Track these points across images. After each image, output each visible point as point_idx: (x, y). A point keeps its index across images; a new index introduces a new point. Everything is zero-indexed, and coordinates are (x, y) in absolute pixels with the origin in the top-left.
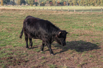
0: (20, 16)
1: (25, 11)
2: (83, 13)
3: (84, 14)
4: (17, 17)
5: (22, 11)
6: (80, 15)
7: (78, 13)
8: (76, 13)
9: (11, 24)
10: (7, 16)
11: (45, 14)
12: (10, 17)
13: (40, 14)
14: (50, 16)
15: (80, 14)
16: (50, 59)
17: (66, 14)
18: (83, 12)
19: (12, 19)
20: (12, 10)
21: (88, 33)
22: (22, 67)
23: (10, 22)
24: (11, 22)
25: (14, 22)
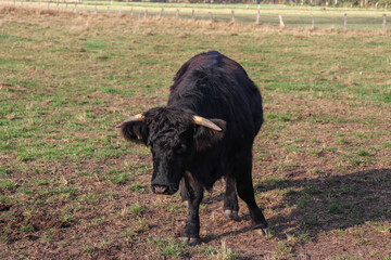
0: (70, 35)
1: (89, 18)
2: (314, 33)
3: (318, 34)
4: (57, 42)
5: (80, 18)
6: (301, 38)
7: (295, 32)
8: (285, 32)
9: (27, 67)
10: (18, 34)
11: (168, 31)
12: (30, 40)
13: (149, 30)
14: (184, 40)
15: (301, 34)
16: (168, 214)
17: (250, 34)
18: (312, 27)
19: (34, 47)
20: (42, 13)
21: (327, 111)
22: (45, 248)
23: (25, 59)
24: (30, 60)
25: (39, 61)
